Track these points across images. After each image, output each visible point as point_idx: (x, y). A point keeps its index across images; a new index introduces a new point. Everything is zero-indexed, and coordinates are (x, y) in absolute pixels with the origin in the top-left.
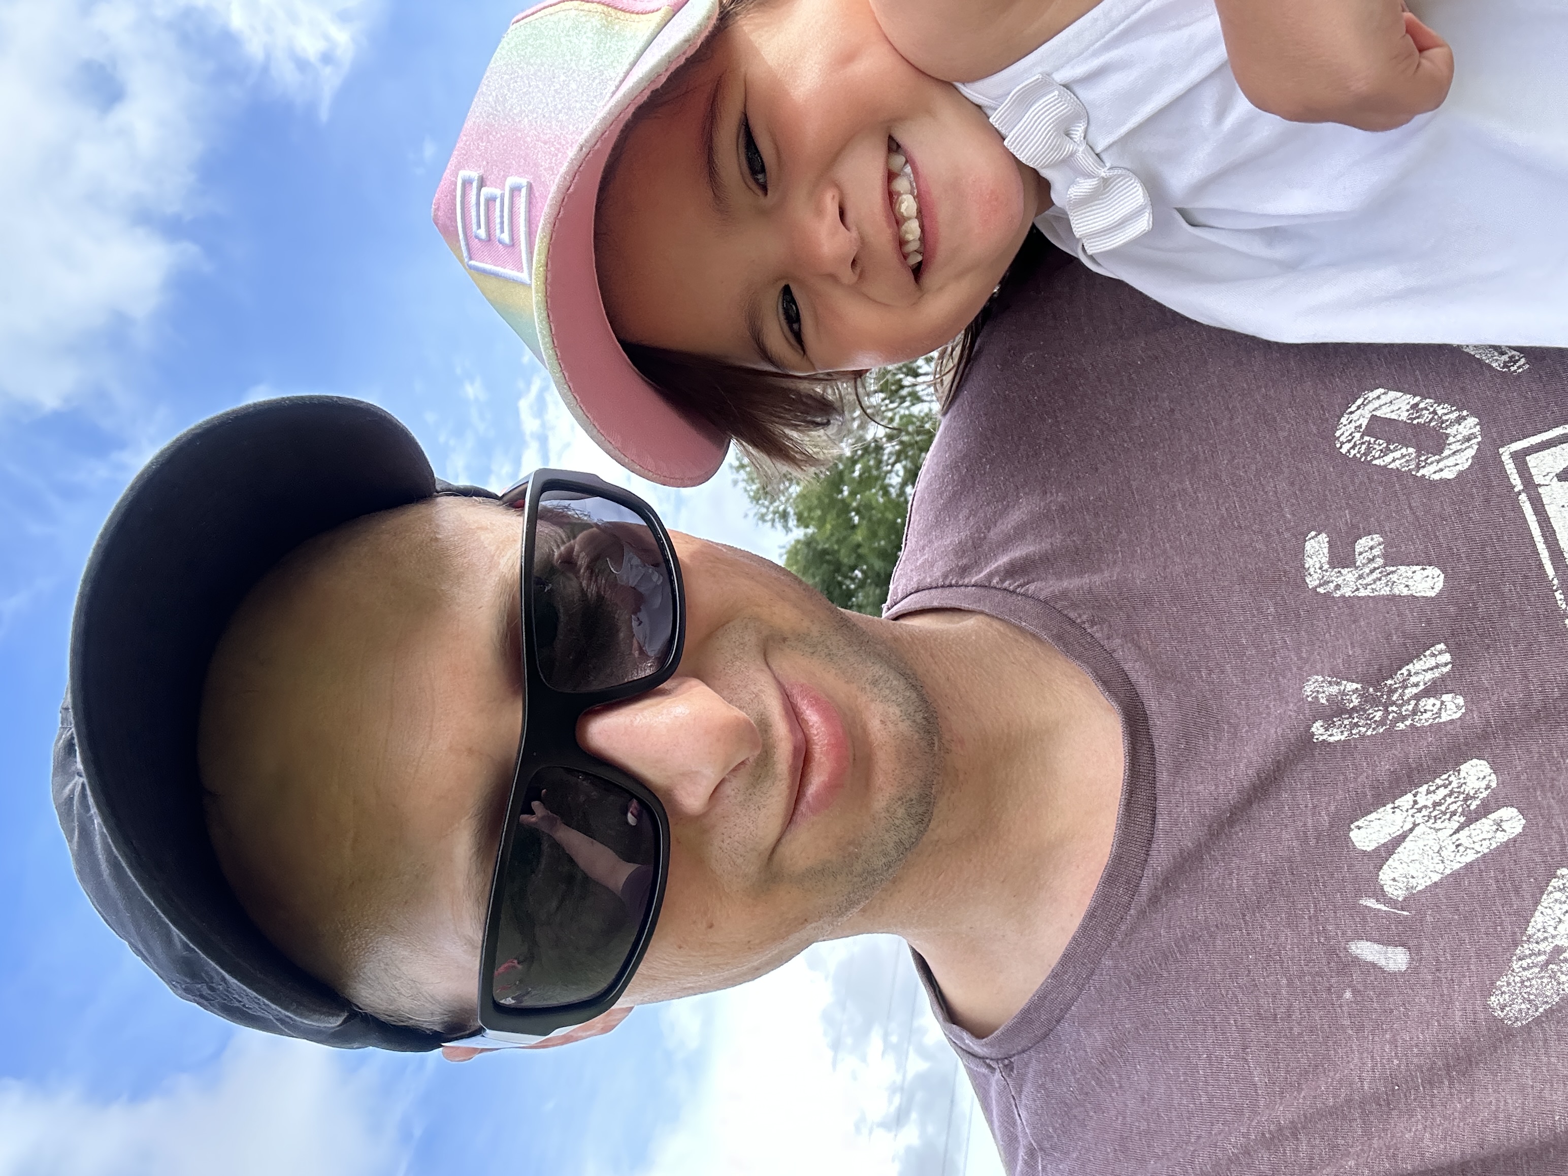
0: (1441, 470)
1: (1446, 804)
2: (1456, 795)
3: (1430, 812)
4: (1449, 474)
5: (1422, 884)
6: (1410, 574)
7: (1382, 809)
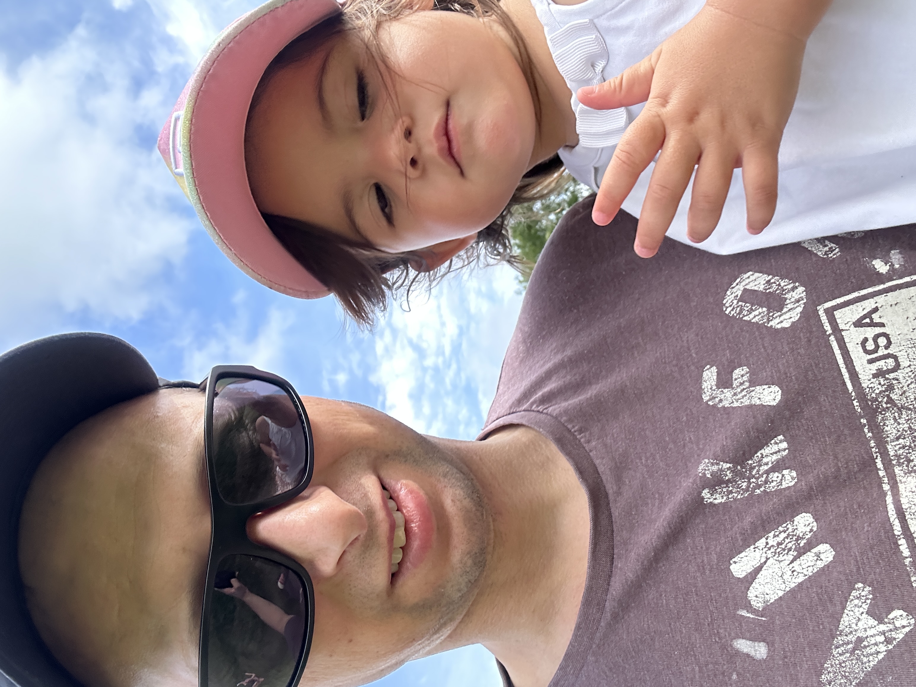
0: (782, 322)
1: (785, 544)
2: (791, 537)
3: (776, 550)
4: (786, 324)
5: (773, 598)
6: (761, 391)
7: (748, 549)
